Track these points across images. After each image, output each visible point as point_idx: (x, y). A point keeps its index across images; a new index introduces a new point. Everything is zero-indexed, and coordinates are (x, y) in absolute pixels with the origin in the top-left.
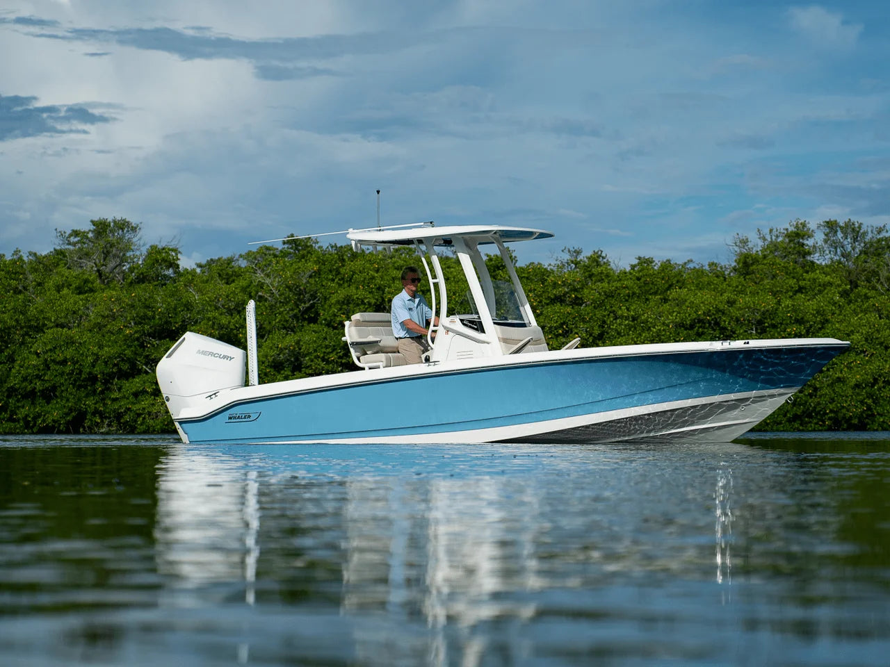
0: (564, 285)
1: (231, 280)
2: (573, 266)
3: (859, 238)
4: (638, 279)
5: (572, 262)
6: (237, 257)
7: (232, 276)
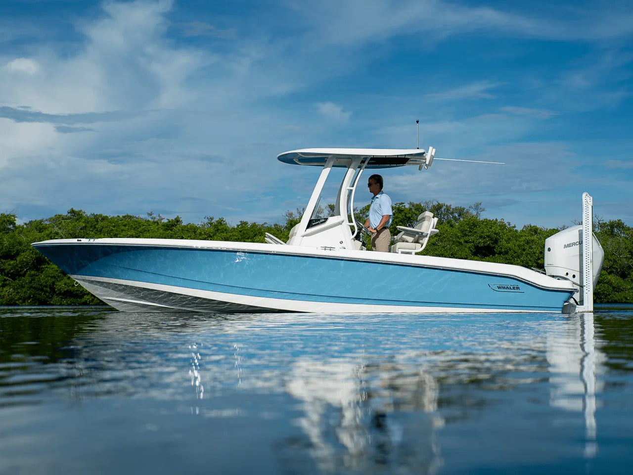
0: (205, 234)
1: (42, 230)
2: (210, 225)
4: (240, 231)
5: (209, 223)
6: (45, 220)
7: (42, 229)
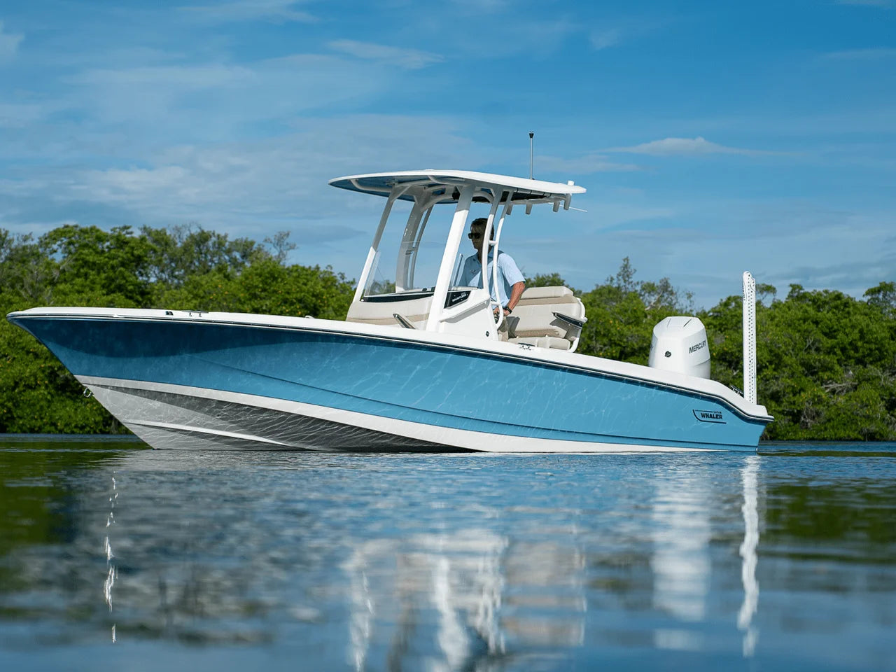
3: (4, 246)
